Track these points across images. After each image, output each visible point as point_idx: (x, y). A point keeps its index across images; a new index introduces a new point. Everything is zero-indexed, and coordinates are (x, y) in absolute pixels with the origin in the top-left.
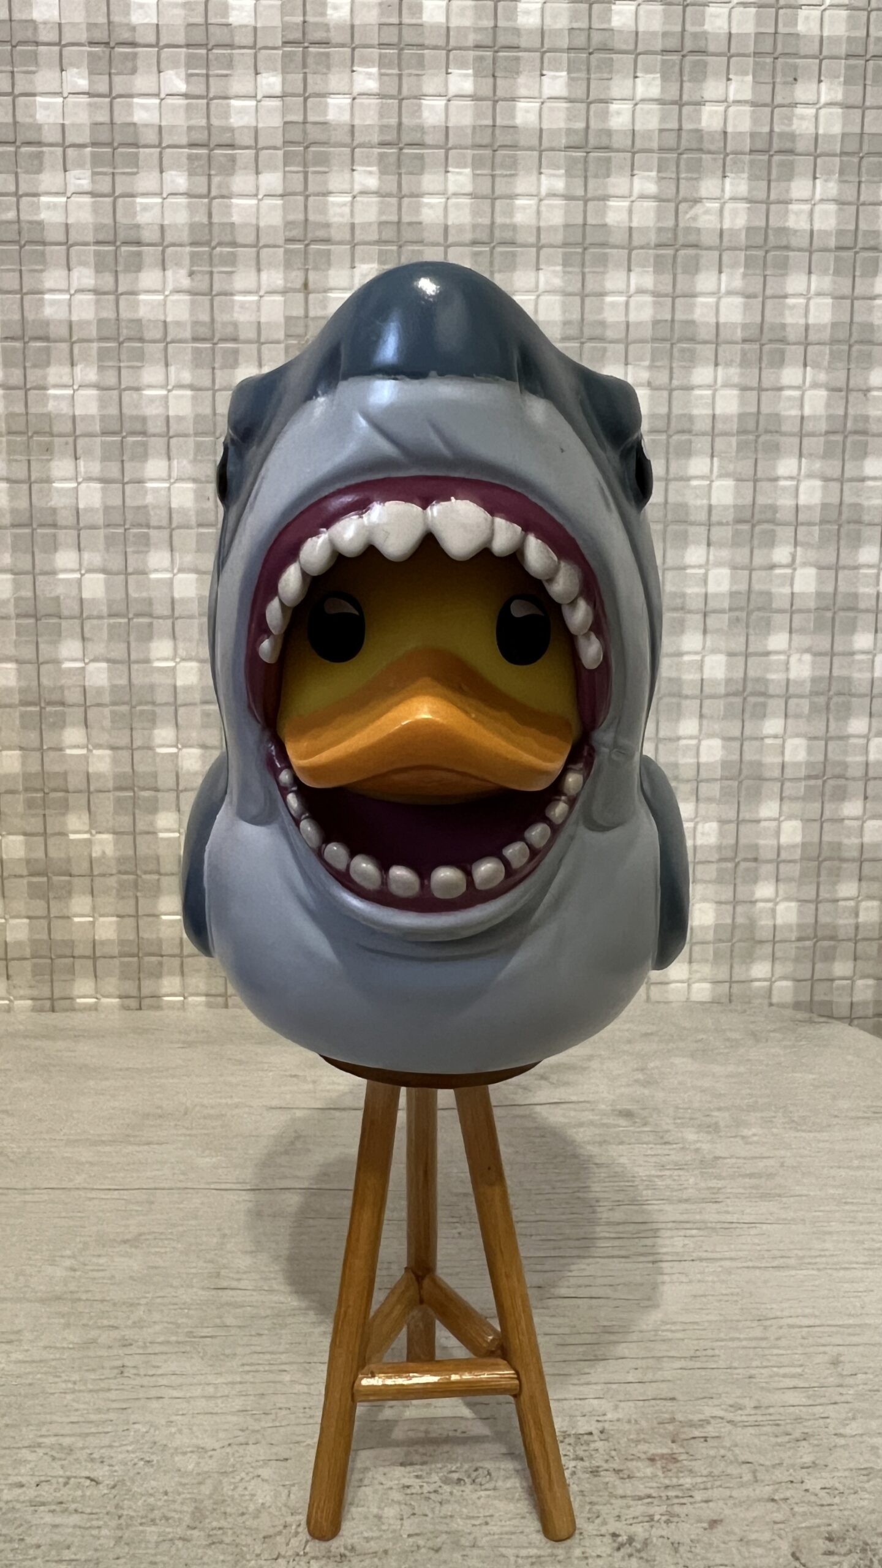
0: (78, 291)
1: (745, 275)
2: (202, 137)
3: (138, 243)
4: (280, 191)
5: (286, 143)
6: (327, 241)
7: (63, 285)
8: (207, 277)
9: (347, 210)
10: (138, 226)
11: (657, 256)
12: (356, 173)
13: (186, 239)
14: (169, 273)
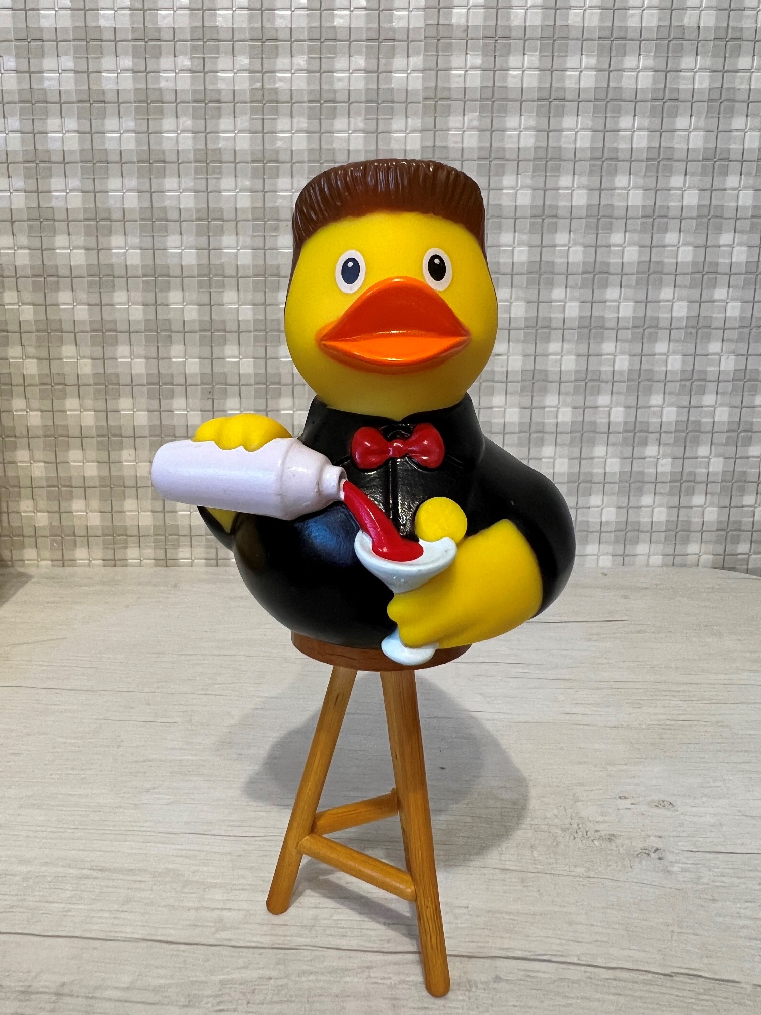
0: (297, 132)
1: (706, 117)
2: (374, 35)
3: (335, 101)
4: (421, 67)
5: (425, 37)
6: (449, 99)
7: (288, 128)
8: (375, 121)
9: (462, 78)
10: (335, 91)
11: (653, 107)
12: (468, 56)
13: (363, 98)
14: (352, 120)
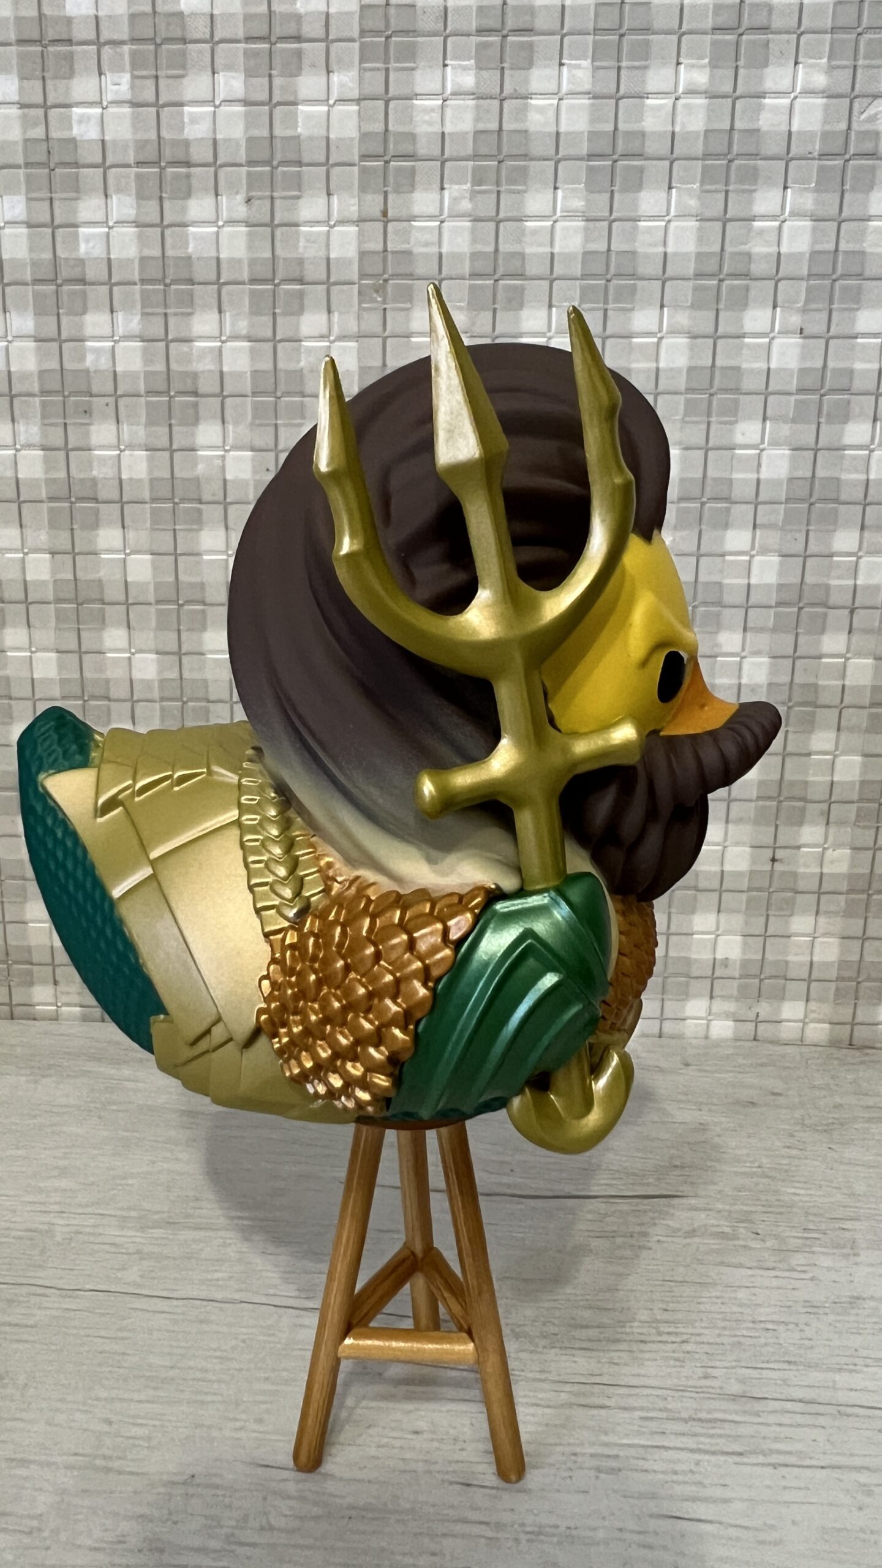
0: (117, 223)
2: (261, 30)
3: (188, 164)
4: (355, 94)
5: (363, 33)
6: (411, 156)
7: (100, 216)
8: (268, 203)
9: (436, 116)
10: (186, 143)
11: (821, 169)
12: (449, 69)
13: (242, 157)
14: (224, 200)
